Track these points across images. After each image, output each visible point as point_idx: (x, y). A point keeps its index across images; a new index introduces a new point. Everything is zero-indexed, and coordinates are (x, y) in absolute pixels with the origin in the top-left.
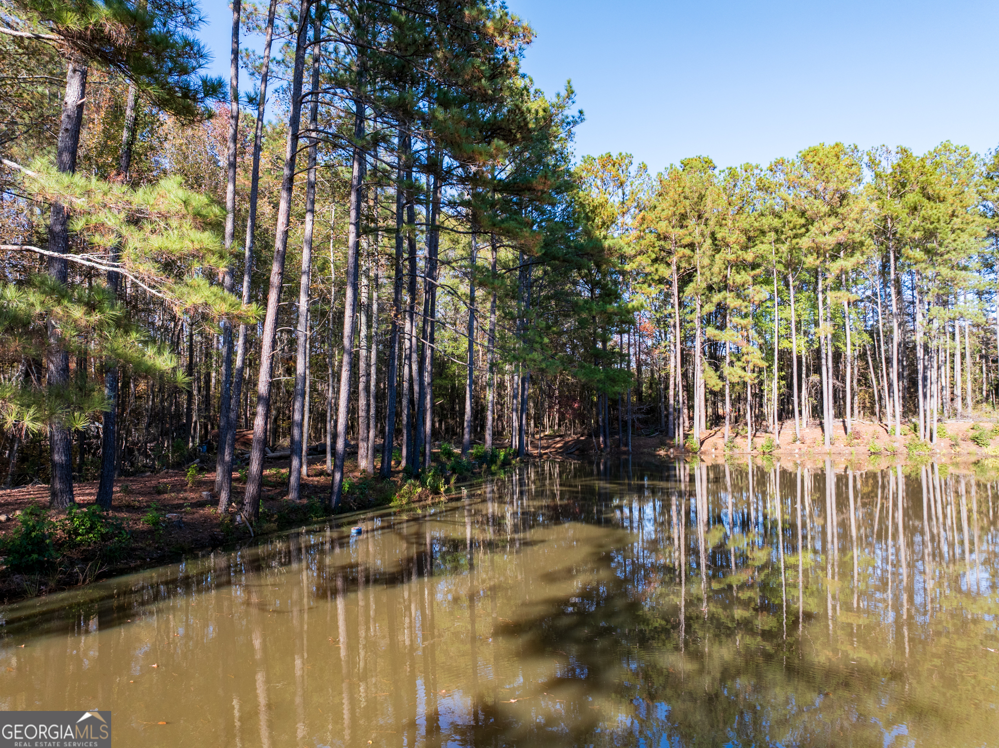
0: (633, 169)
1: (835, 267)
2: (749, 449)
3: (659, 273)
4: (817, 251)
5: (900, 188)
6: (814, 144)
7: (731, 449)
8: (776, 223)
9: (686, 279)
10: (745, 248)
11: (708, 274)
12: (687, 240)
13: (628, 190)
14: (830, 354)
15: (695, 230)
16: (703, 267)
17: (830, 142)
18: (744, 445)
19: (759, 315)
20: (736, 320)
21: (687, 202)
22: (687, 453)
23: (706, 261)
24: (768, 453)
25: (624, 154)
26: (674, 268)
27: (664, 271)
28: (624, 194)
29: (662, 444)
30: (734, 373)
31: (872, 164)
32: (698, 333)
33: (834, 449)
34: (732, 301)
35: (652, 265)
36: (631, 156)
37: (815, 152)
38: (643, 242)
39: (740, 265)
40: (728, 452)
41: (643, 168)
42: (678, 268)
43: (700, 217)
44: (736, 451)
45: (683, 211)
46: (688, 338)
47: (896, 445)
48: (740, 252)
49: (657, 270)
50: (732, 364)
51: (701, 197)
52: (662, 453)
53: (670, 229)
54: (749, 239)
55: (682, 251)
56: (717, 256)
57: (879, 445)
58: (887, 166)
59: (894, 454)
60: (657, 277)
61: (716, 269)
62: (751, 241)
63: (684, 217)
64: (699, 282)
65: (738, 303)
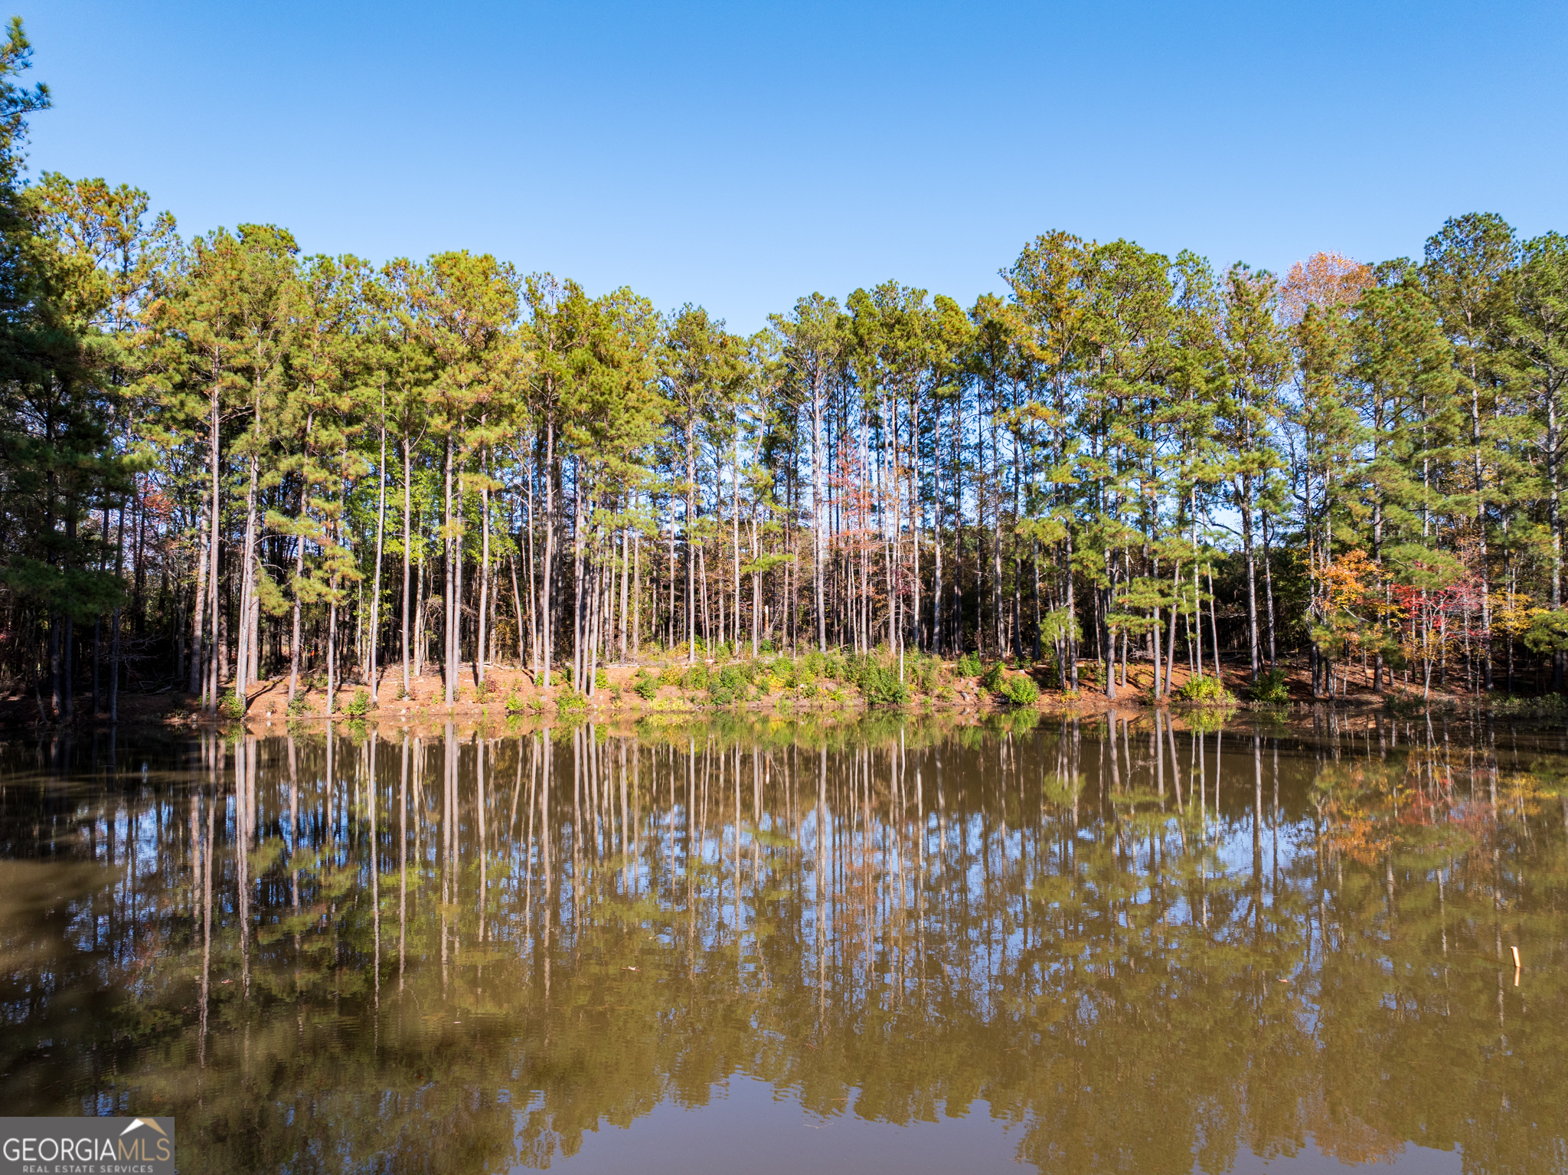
0: (148, 220)
1: (473, 437)
2: (329, 711)
3: (186, 409)
4: (448, 409)
5: (567, 338)
6: (455, 249)
7: (299, 711)
8: (390, 357)
9: (235, 425)
10: (339, 389)
11: (274, 421)
12: (241, 361)
13: (135, 254)
14: (459, 565)
15: (255, 346)
16: (265, 410)
17: (477, 253)
18: (321, 704)
19: (355, 498)
20: (317, 502)
21: (245, 298)
22: (224, 720)
23: (272, 401)
24: (359, 717)
25: (132, 188)
26: (215, 404)
27: (195, 406)
28: (126, 259)
29: (178, 706)
30: (308, 588)
31: (533, 297)
32: (252, 518)
33: (459, 708)
34: (312, 472)
35: (174, 394)
36: (145, 196)
37: (455, 261)
38: (159, 351)
39: (328, 416)
40: (293, 716)
41: (168, 222)
42: (223, 406)
43: (265, 326)
44: (308, 714)
45: (236, 311)
46: (232, 526)
47: (543, 699)
48: (329, 395)
49: (182, 404)
50: (306, 573)
51: (270, 294)
52: (176, 721)
53: (211, 337)
54: (346, 375)
55: (230, 378)
56: (291, 395)
57: (521, 700)
58: (552, 303)
59: (540, 712)
60: (181, 416)
61: (287, 416)
62: (347, 379)
63: (237, 321)
64: (258, 433)
65: (322, 474)
